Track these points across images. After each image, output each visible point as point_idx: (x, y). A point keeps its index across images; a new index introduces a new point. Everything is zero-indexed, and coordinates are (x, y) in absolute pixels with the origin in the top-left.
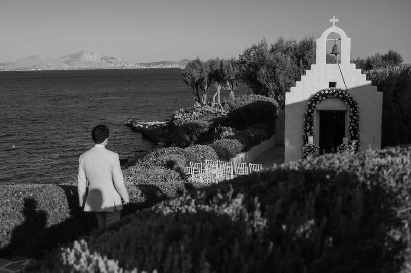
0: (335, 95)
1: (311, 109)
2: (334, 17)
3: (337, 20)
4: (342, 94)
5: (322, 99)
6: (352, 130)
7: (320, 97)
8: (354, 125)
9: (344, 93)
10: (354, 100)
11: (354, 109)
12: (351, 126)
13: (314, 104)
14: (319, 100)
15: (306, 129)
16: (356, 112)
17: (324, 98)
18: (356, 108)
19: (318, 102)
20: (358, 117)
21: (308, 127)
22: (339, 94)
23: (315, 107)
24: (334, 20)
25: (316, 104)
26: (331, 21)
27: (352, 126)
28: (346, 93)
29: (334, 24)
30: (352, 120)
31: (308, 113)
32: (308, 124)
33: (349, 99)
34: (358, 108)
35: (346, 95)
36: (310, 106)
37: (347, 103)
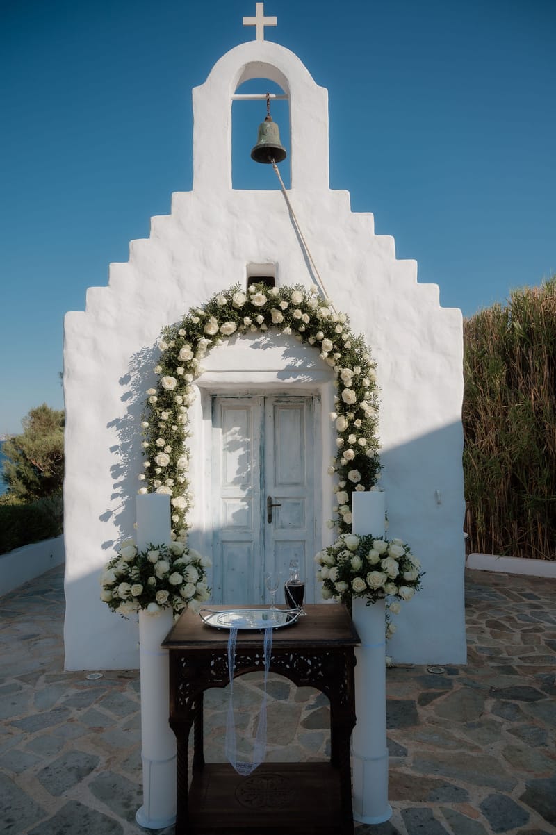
0: (278, 317)
1: (176, 376)
2: (260, 7)
3: (272, 21)
4: (304, 308)
5: (219, 333)
6: (352, 465)
7: (213, 320)
8: (363, 442)
9: (313, 303)
10: (355, 332)
11: (358, 370)
12: (347, 446)
13: (186, 352)
14: (208, 336)
15: (154, 465)
16: (366, 382)
17: (231, 326)
18: (365, 367)
19: (204, 341)
20: (376, 409)
21: (163, 459)
22: (291, 306)
23: (189, 368)
24: (260, 20)
25: (194, 350)
26: (247, 21)
27: (356, 446)
28: (323, 304)
29: (260, 33)
30: (351, 422)
31: (162, 392)
32: (160, 442)
33: (339, 329)
34: (374, 366)
35: (324, 312)
36: (171, 362)
37: (328, 344)
